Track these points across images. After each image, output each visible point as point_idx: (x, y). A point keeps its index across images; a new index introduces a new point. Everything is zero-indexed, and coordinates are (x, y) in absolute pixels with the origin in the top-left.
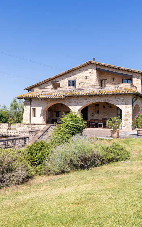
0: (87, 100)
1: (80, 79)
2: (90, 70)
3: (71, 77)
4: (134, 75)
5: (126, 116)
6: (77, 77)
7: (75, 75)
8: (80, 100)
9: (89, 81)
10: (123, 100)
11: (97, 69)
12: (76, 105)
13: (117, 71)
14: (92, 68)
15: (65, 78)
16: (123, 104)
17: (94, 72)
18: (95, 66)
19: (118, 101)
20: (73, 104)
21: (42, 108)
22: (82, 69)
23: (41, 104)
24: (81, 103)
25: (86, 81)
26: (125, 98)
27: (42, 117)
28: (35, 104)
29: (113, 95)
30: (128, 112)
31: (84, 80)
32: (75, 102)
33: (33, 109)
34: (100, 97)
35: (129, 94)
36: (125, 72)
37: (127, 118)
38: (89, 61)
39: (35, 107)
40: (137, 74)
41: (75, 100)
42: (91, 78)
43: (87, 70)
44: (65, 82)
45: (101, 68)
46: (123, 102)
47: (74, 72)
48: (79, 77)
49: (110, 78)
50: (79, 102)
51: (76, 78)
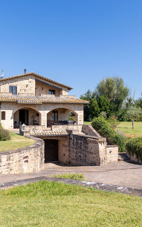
0: (54, 106)
1: (21, 86)
2: (30, 80)
3: (13, 83)
4: (63, 88)
5: (80, 118)
6: (18, 83)
7: (17, 82)
8: (49, 106)
9: (29, 88)
10: (78, 107)
11: (36, 80)
12: (45, 109)
13: (51, 84)
14: (32, 79)
15: (6, 83)
16: (79, 110)
17: (34, 81)
18: (34, 77)
19: (75, 108)
20: (43, 109)
21: (13, 111)
22: (23, 78)
23: (11, 108)
24: (50, 109)
25: (27, 89)
26: (80, 106)
27: (13, 120)
28: (5, 107)
29: (72, 103)
30: (81, 116)
31: (25, 87)
32: (44, 107)
33: (2, 112)
34: (64, 104)
35: (82, 104)
36: (58, 85)
37: (80, 119)
38: (33, 72)
39: (5, 111)
40: (65, 88)
41: (44, 106)
42: (31, 86)
43: (28, 79)
44: (6, 87)
45: (39, 79)
46: (78, 108)
47: (16, 80)
48: (20, 85)
49: (40, 87)
50: (47, 107)
51: (18, 85)
